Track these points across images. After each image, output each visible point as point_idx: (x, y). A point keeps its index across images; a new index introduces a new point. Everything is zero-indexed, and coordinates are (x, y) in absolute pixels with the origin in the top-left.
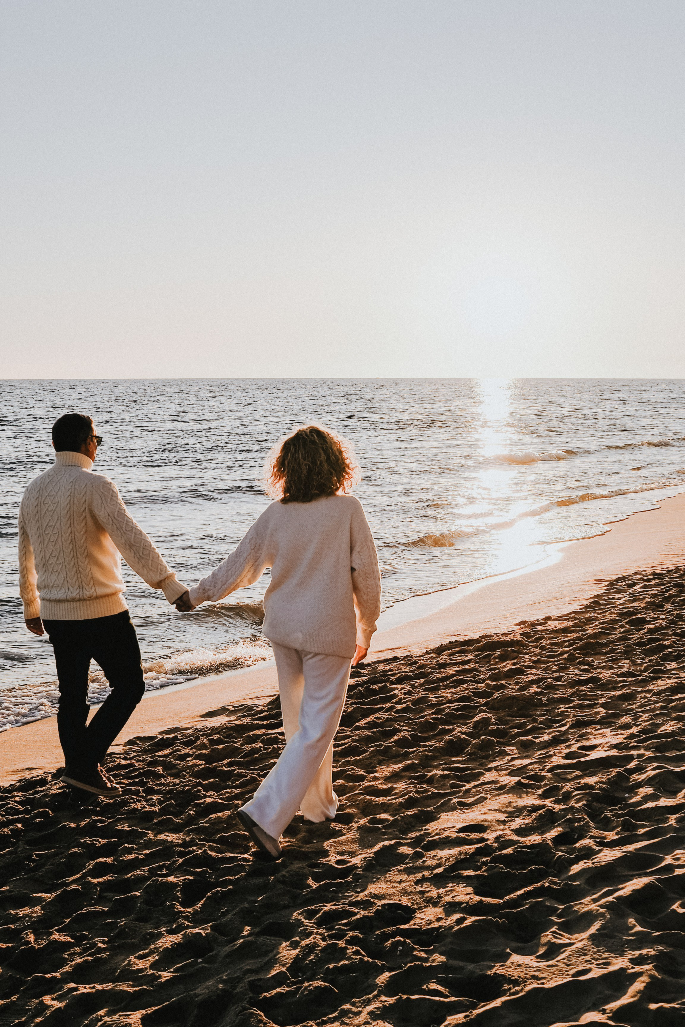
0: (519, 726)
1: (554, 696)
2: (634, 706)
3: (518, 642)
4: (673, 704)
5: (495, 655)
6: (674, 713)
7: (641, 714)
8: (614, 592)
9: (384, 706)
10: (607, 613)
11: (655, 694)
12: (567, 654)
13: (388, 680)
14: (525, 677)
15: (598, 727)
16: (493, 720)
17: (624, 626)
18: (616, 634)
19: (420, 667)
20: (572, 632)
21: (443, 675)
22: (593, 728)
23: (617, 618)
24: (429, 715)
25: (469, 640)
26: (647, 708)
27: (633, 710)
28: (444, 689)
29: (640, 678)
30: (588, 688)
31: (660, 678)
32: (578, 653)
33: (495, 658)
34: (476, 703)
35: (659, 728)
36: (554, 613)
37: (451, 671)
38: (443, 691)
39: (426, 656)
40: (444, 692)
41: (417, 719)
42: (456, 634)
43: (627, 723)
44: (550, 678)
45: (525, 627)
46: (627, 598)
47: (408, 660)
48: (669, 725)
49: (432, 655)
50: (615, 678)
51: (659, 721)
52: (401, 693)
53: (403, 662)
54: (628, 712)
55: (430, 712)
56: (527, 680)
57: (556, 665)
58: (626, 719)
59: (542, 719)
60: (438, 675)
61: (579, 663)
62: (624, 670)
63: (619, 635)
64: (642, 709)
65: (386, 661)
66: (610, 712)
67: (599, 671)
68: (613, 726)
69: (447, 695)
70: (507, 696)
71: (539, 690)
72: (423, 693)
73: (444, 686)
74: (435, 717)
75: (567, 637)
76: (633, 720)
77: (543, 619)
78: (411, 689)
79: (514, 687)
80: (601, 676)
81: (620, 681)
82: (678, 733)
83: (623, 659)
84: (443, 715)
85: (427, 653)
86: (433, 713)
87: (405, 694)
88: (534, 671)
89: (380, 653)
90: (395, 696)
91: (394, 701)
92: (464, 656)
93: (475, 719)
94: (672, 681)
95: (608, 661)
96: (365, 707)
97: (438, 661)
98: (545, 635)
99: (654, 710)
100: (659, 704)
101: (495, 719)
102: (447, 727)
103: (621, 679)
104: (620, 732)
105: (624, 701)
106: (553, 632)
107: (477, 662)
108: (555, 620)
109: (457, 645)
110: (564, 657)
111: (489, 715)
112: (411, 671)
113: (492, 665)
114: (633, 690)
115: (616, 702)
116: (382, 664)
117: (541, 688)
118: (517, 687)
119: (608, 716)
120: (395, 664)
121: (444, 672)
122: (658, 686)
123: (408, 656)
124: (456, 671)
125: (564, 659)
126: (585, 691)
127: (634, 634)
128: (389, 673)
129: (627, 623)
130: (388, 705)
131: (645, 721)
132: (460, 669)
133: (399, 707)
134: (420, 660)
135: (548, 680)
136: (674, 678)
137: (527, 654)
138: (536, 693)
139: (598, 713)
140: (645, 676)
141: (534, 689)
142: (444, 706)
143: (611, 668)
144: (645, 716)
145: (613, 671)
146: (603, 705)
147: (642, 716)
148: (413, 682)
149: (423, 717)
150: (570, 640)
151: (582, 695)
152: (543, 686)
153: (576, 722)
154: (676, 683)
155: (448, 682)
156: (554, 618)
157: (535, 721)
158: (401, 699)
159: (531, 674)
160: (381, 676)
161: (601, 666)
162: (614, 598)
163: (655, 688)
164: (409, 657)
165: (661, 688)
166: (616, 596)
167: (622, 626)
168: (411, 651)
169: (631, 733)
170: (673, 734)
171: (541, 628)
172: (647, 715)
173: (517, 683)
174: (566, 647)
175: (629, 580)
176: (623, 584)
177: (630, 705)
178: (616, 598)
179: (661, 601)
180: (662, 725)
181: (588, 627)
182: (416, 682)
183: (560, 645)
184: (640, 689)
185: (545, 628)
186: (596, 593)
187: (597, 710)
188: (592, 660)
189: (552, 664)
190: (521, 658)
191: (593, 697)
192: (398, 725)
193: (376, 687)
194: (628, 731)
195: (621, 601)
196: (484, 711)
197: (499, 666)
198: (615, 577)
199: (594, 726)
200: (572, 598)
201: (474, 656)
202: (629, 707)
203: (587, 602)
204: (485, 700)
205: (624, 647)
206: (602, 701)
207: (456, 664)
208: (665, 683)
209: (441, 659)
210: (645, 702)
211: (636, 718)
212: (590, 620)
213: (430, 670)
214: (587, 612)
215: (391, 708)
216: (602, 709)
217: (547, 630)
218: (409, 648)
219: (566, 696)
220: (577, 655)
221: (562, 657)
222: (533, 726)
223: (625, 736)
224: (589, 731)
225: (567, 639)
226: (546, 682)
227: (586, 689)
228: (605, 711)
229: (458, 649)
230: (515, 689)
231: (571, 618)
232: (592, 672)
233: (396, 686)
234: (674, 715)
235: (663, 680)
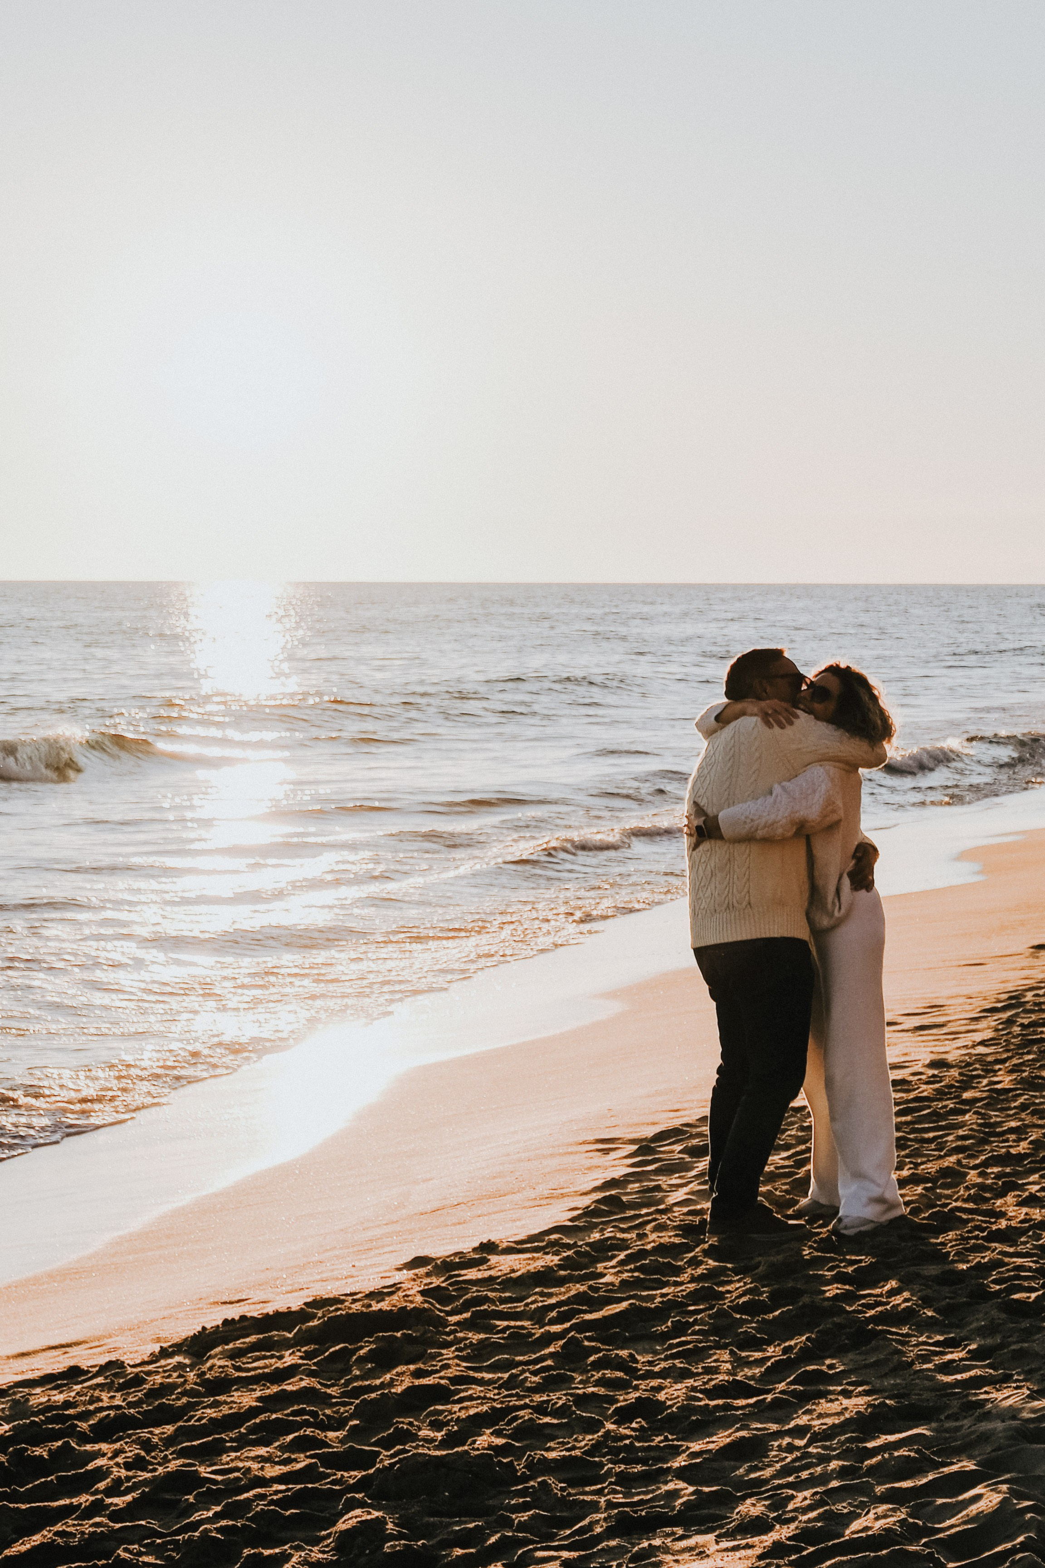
0: (464, 1540)
1: (545, 1454)
2: (768, 1473)
3: (418, 1312)
4: (874, 1460)
5: (362, 1352)
6: (879, 1484)
7: (790, 1492)
8: (657, 1172)
9: (75, 1501)
10: (649, 1227)
11: (816, 1438)
12: (561, 1343)
13: (71, 1431)
14: (456, 1407)
15: (680, 1531)
16: (390, 1526)
17: (701, 1263)
18: (681, 1284)
19: (154, 1394)
20: (561, 1282)
21: (225, 1410)
22: (668, 1535)
23: (677, 1240)
24: (208, 1520)
25: (278, 1314)
26: (804, 1475)
27: (766, 1481)
28: (235, 1450)
29: (769, 1397)
30: (633, 1429)
31: (823, 1395)
32: (589, 1339)
33: (362, 1360)
34: (333, 1483)
35: (847, 1526)
36: (503, 1234)
37: (245, 1399)
38: (233, 1455)
39: (163, 1362)
40: (237, 1458)
41: (178, 1532)
42: (236, 1299)
43: (757, 1517)
44: (525, 1407)
45: (428, 1275)
46: (694, 1186)
47: (116, 1375)
48: (871, 1515)
49: (178, 1359)
50: (700, 1400)
51: (842, 1507)
52: (118, 1465)
53: (100, 1380)
54: (754, 1488)
55: (210, 1514)
56: (463, 1415)
57: (535, 1373)
58: (752, 1508)
59: (524, 1516)
60: (211, 1413)
61: (598, 1365)
62: (721, 1377)
63: (692, 1286)
64: (791, 1479)
65: (47, 1380)
66: (706, 1489)
67: (654, 1383)
68: (721, 1527)
69: (248, 1464)
70: (420, 1459)
71: (500, 1441)
72: (179, 1462)
73: (232, 1440)
74: (227, 1527)
75: (550, 1295)
76: (770, 1508)
77: (475, 1250)
78: (143, 1453)
79: (432, 1434)
80: (661, 1396)
81: (717, 1406)
82: (901, 1535)
83: (711, 1348)
84: (248, 1519)
85: (164, 1353)
86: (218, 1516)
87: (128, 1466)
88: (476, 1390)
89: (25, 1361)
90: (100, 1474)
91: (101, 1485)
92: (272, 1357)
93: (342, 1525)
94: (854, 1401)
95: (673, 1357)
96: (23, 1507)
97: (204, 1373)
98: (489, 1294)
99: (824, 1479)
100: (834, 1465)
101: (395, 1524)
102: (267, 1552)
103: (720, 1402)
104: (744, 1542)
105: (736, 1460)
106: (509, 1282)
107: (311, 1374)
108: (509, 1251)
109: (244, 1328)
110: (551, 1349)
111: (376, 1514)
112: (130, 1405)
113: (357, 1378)
114: (757, 1429)
115: (715, 1465)
116: (38, 1390)
117: (505, 1436)
118: (439, 1435)
119: (702, 1500)
120: (78, 1387)
121: (225, 1402)
122: (820, 1416)
123: (110, 1364)
124: (259, 1399)
125: (551, 1355)
126: (628, 1437)
127: (730, 1282)
128: (71, 1412)
129: (706, 1253)
130: (85, 1499)
131: (805, 1510)
132: (268, 1392)
133: (120, 1501)
134: (149, 1373)
135: (521, 1413)
136: (860, 1394)
137: (447, 1345)
138: (499, 1450)
139: (674, 1494)
140: (782, 1392)
141: (485, 1440)
142: (246, 1495)
143: (684, 1374)
144: (803, 1498)
145: (690, 1382)
146: (682, 1474)
147: (793, 1497)
148: (144, 1434)
149: (195, 1526)
150: (560, 1304)
151: (620, 1450)
152: (509, 1430)
153: (617, 1521)
154: (869, 1405)
155: (243, 1430)
156: (505, 1245)
157: (507, 1523)
158: (118, 1481)
159: (470, 1398)
160: (49, 1420)
161: (657, 1369)
162: (658, 1188)
163: (816, 1423)
164: (114, 1367)
165: (829, 1421)
166: (664, 1181)
167: (694, 1262)
168: (115, 1349)
169: (774, 1543)
170: (886, 1538)
171: (472, 1274)
172: (807, 1493)
173: (436, 1425)
174: (552, 1322)
175: (692, 1137)
176: (678, 1147)
177: (756, 1469)
178: (664, 1187)
179: (786, 1191)
180: (853, 1516)
181: (600, 1267)
182: (151, 1433)
183: (539, 1316)
184: (774, 1427)
185: (486, 1274)
186: (610, 1175)
187: (671, 1486)
188: (631, 1355)
189: (523, 1371)
190: (433, 1357)
191: (652, 1454)
192: (126, 1550)
193: (39, 1451)
194: (764, 1537)
195: (680, 1195)
196: (361, 1504)
197: (378, 1382)
198: (650, 1132)
199: (668, 1530)
200: (543, 1189)
201: (301, 1358)
202: (753, 1476)
203: (586, 1201)
204: (358, 1474)
205: (710, 1316)
206: (679, 1462)
207: (256, 1380)
208: (839, 1409)
209: (211, 1368)
210: (794, 1461)
211: (779, 1503)
212: (604, 1249)
213: (184, 1400)
214: (591, 1227)
215: (96, 1508)
216: (681, 1485)
217: (491, 1279)
218: (111, 1343)
219: (577, 1453)
220: (586, 1343)
221: (546, 1351)
222: (503, 1537)
223: (758, 1551)
224: (657, 1542)
225: (553, 1301)
226: (516, 1418)
227: (628, 1432)
228: (691, 1489)
229: (252, 1339)
230: (433, 1440)
231: (555, 1243)
232: (636, 1388)
233: (97, 1447)
234: (879, 1489)
235: (832, 1401)
